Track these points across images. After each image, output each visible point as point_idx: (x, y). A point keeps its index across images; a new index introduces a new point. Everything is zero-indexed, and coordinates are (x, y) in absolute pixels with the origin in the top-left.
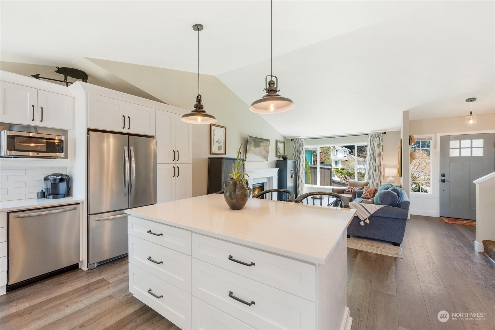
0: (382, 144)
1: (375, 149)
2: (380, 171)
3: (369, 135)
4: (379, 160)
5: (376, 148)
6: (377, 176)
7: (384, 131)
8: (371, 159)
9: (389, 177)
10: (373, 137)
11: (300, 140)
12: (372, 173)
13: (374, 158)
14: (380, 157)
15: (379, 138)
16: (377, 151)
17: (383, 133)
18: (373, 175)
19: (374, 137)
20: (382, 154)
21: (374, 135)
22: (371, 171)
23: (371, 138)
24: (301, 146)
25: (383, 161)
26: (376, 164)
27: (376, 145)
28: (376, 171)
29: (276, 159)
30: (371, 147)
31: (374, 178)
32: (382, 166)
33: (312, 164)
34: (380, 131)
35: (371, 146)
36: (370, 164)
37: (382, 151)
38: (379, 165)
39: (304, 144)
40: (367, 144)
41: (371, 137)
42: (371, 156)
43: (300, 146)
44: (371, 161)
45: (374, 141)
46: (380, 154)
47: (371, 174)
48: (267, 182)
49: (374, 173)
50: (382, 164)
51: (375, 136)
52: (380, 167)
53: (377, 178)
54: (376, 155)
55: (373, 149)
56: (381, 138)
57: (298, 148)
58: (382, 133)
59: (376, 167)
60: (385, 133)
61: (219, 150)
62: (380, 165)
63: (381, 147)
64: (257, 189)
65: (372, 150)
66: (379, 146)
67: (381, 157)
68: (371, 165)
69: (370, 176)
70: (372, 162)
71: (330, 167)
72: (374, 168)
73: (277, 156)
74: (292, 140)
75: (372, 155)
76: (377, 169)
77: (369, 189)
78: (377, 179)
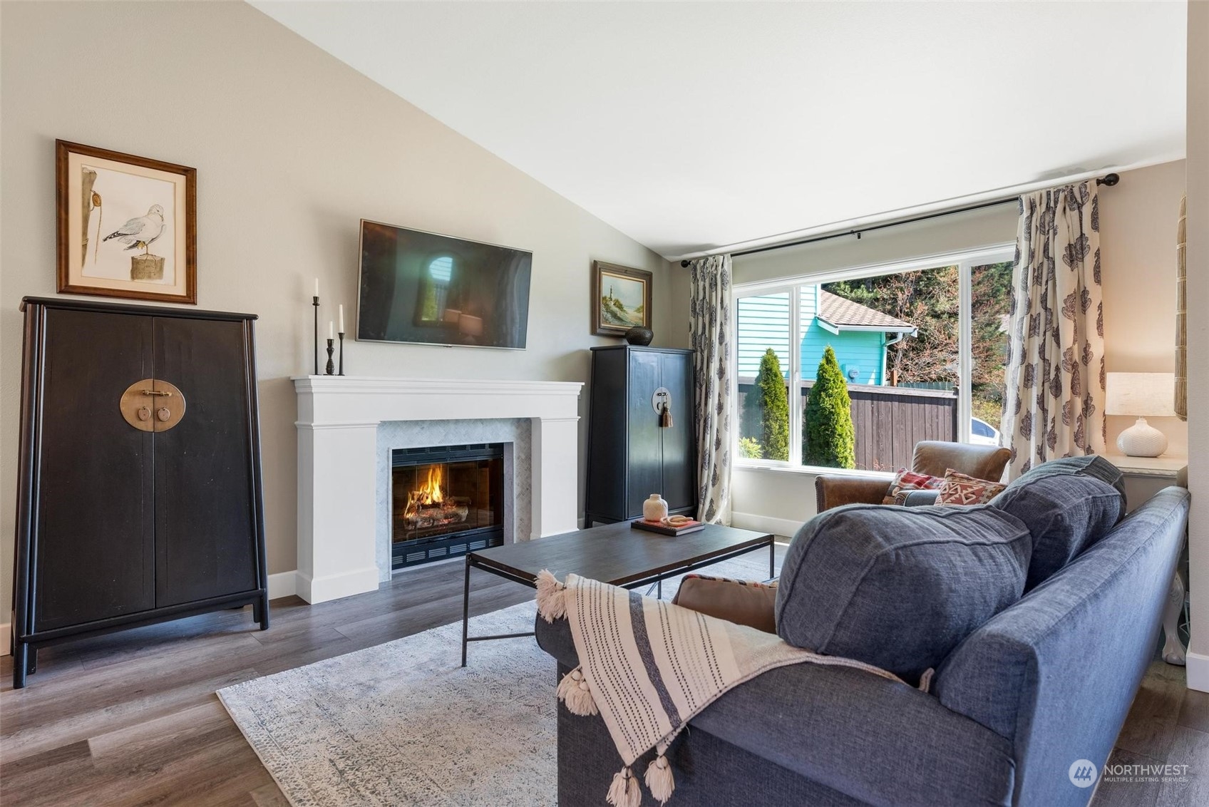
0: (1094, 240)
1: (1052, 271)
2: (1081, 389)
3: (1023, 197)
4: (1080, 332)
5: (1062, 268)
6: (1068, 413)
7: (1104, 173)
8: (1033, 329)
9: (1129, 420)
10: (1041, 210)
11: (711, 259)
12: (1041, 401)
13: (1049, 322)
14: (1084, 311)
15: (1080, 207)
16: (1065, 281)
17: (1099, 182)
18: (1044, 410)
19: (1048, 208)
20: (1095, 294)
21: (1049, 199)
22: (1035, 391)
23: (1032, 214)
24: (716, 285)
25: (1101, 334)
26: (1058, 356)
27: (1058, 250)
28: (1057, 389)
29: (588, 342)
30: (1036, 264)
31: (1049, 428)
32: (1095, 365)
33: (884, 382)
34: (1083, 171)
35: (1032, 255)
36: (1024, 355)
37: (1098, 280)
38: (1077, 357)
39: (729, 278)
40: (1014, 249)
41: (1032, 207)
42: (1034, 312)
43: (713, 285)
44: (1030, 336)
45: (1046, 228)
46: (1080, 300)
47: (1034, 409)
48: (512, 443)
49: (1051, 402)
50: (1097, 349)
51: (1056, 202)
52: (1081, 367)
53: (1067, 430)
54: (1060, 304)
55: (1042, 275)
56: (1087, 210)
57: (704, 298)
58: (1094, 182)
59: (1057, 369)
60: (1112, 180)
61: (133, 278)
62: (1086, 357)
63: (1089, 260)
64: (439, 473)
65: (1037, 279)
66: (1075, 253)
67: (1092, 313)
68: (1035, 359)
69: (1028, 417)
70: (1037, 341)
71: (949, 394)
72: (1046, 373)
73: (598, 331)
74: (685, 264)
75: (1037, 308)
76: (1066, 378)
77: (964, 488)
78: (1066, 433)
